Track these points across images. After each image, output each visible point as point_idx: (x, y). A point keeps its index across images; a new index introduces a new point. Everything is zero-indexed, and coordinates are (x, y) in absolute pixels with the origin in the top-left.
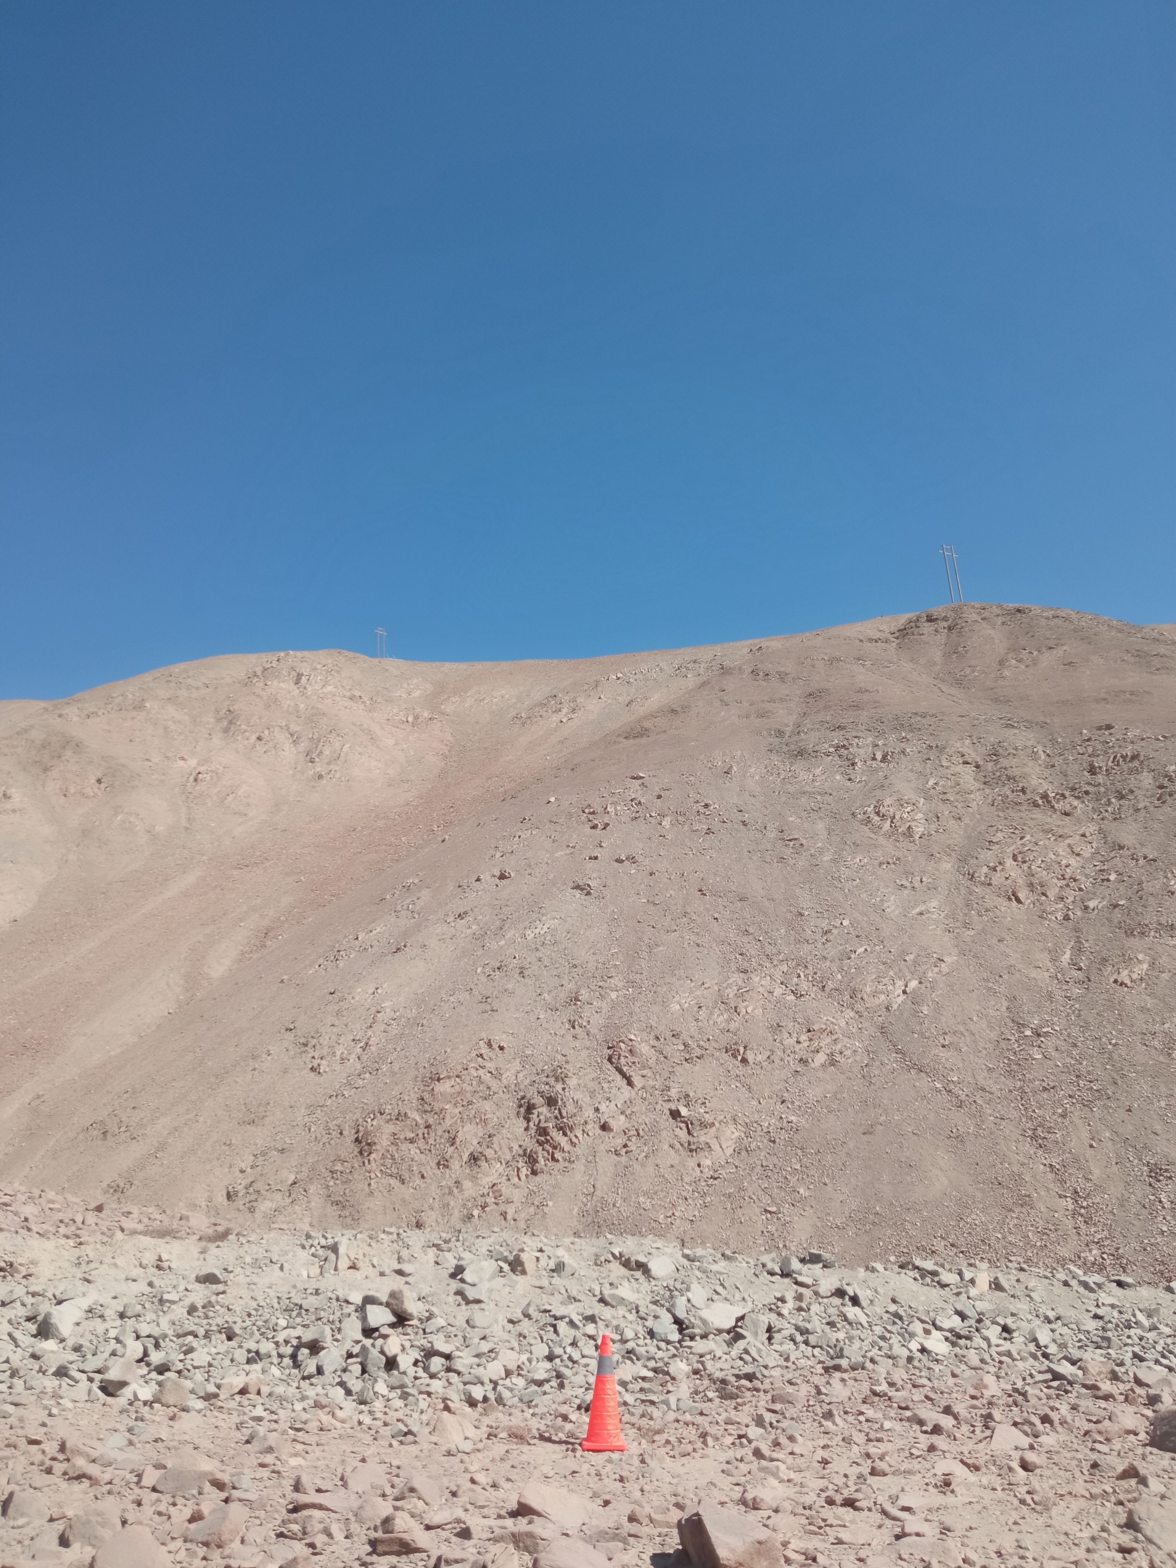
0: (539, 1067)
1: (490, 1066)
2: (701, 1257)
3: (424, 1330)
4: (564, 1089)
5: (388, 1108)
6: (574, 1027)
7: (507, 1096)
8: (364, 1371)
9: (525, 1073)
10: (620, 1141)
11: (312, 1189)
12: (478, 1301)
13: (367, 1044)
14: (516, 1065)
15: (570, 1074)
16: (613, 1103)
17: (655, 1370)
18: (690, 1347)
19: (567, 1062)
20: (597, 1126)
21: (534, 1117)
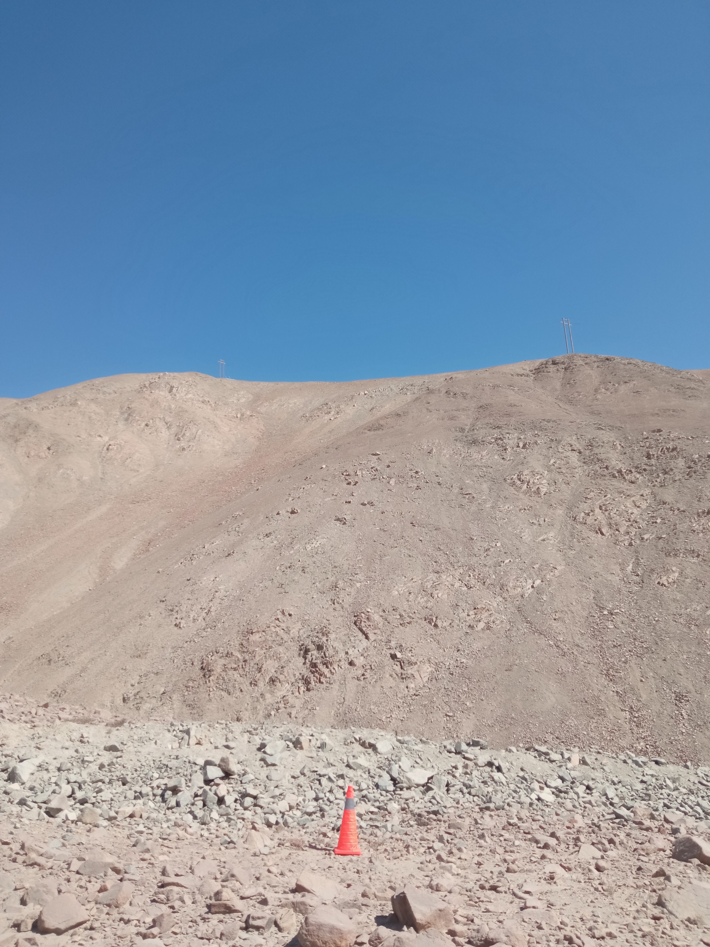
0: (313, 627)
1: (283, 625)
2: (408, 741)
3: (241, 781)
4: (327, 640)
5: (221, 650)
6: (334, 604)
7: (293, 644)
8: (204, 805)
9: (304, 630)
10: (360, 672)
11: (175, 697)
12: (274, 765)
13: (209, 611)
14: (299, 625)
15: (331, 632)
16: (357, 649)
17: (379, 808)
18: (400, 795)
19: (329, 624)
20: (347, 663)
21: (309, 656)
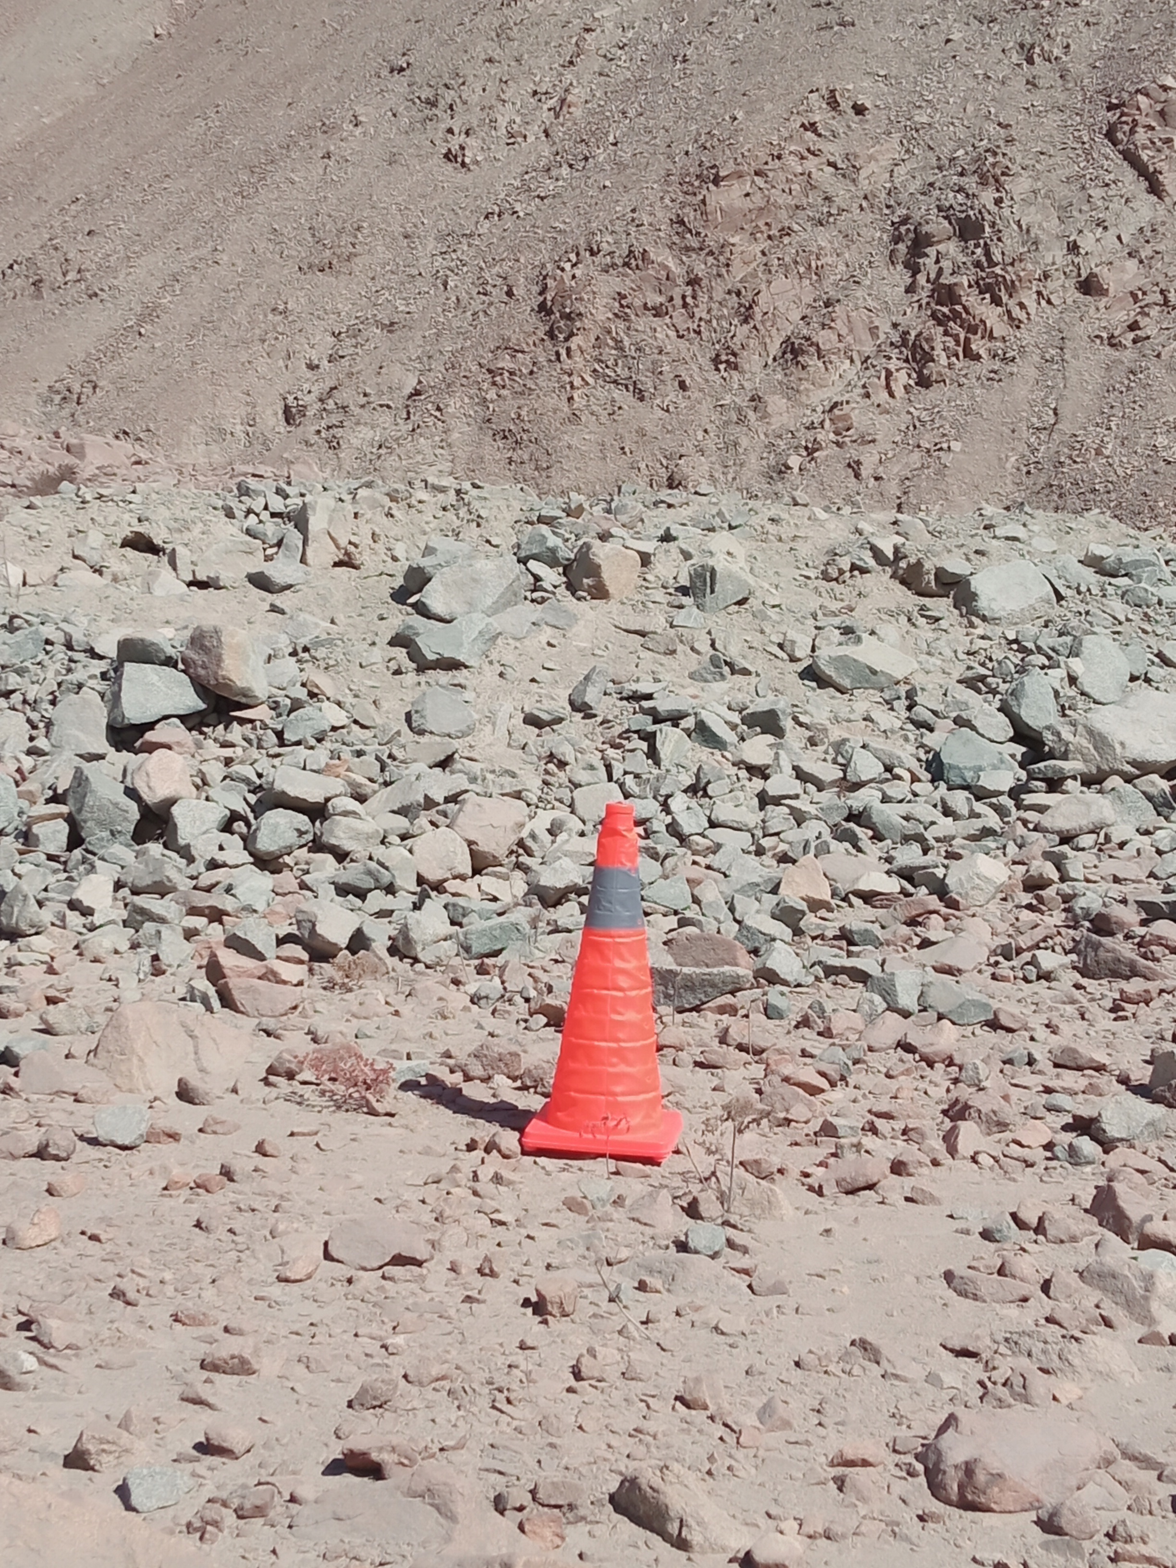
0: (945, 152)
1: (833, 150)
4: (998, 202)
5: (606, 242)
6: (1030, 61)
7: (869, 217)
9: (909, 165)
10: (1121, 316)
13: (563, 101)
14: (891, 148)
15: (1015, 169)
16: (1112, 232)
19: (1009, 141)
20: (1071, 283)
21: (928, 263)
